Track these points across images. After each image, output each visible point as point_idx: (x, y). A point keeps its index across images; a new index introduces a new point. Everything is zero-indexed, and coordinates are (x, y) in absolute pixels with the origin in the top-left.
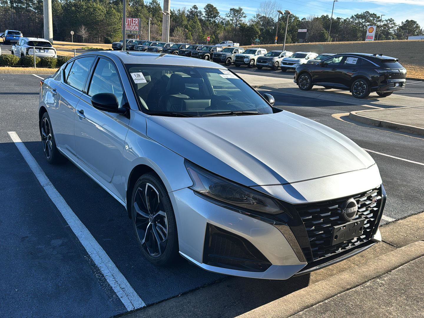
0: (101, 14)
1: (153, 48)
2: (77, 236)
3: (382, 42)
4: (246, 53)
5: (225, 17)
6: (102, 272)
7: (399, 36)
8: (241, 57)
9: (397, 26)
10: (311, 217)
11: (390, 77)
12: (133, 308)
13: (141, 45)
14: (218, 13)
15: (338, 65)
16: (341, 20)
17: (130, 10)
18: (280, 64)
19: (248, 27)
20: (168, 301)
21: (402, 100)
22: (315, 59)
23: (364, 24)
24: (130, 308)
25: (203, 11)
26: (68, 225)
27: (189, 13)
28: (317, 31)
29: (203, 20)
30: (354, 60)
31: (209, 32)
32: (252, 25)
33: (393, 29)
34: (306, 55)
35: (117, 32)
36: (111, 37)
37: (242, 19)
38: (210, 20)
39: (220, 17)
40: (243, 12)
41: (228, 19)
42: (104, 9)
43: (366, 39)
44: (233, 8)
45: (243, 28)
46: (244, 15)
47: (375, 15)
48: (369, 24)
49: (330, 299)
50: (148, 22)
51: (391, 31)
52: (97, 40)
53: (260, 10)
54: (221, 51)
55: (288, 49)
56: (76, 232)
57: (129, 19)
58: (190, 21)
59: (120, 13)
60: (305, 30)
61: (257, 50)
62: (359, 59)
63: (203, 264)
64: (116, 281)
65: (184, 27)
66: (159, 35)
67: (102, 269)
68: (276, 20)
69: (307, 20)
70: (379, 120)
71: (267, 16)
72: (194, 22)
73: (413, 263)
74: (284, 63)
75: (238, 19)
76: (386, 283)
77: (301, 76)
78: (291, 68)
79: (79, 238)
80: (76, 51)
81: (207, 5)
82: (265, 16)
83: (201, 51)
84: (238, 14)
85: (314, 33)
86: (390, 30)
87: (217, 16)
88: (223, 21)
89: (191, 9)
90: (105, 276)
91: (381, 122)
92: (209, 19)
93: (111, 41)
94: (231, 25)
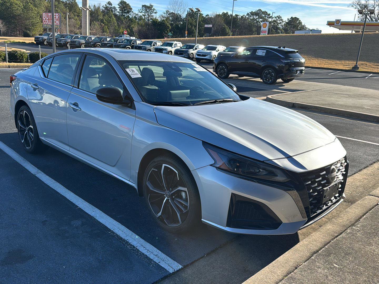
0: (18, 9)
1: (76, 41)
2: (92, 216)
3: (276, 36)
4: (163, 46)
5: (138, 13)
6: (131, 243)
7: (286, 31)
8: (160, 50)
9: (284, 22)
10: (310, 182)
11: (293, 65)
12: (173, 270)
13: (64, 39)
14: (131, 9)
15: (250, 56)
16: (238, 16)
17: (46, 5)
18: (194, 56)
19: (159, 22)
20: (198, 261)
21: (303, 85)
22: (224, 51)
23: (258, 20)
24: (171, 271)
25: (117, 7)
26: (78, 207)
27: (104, 9)
28: (219, 26)
29: (117, 15)
30: (263, 52)
31: (124, 26)
32: (163, 21)
33: (281, 25)
34: (216, 48)
35: (36, 26)
36: (29, 31)
37: (153, 14)
38: (124, 16)
39: (133, 13)
40: (154, 9)
41: (141, 14)
42: (21, 4)
43: (261, 34)
44: (145, 5)
45: (155, 22)
46: (155, 11)
47: (266, 12)
48: (262, 20)
49: (328, 245)
50: (66, 16)
51: (280, 26)
52: (16, 34)
53: (169, 7)
54: (141, 44)
55: (200, 42)
56: (88, 212)
57: (50, 14)
58: (105, 16)
59: (37, 8)
60: (210, 26)
61: (173, 43)
62: (267, 51)
63: (227, 227)
64: (147, 250)
65: (100, 21)
66: (77, 29)
67: (130, 242)
68: (184, 16)
69: (211, 16)
70: (292, 102)
71: (176, 13)
72: (109, 17)
73: (372, 212)
74: (198, 55)
75: (149, 14)
76: (360, 229)
77: (219, 66)
78: (205, 59)
79: (95, 217)
80: (7, 45)
81: (120, 1)
82: (173, 12)
83: (122, 44)
84: (149, 11)
85: (217, 28)
86: (278, 25)
87: (131, 11)
88: (137, 16)
89: (106, 5)
90: (136, 247)
91: (294, 104)
92: (123, 14)
93: (30, 34)
94: (143, 20)
